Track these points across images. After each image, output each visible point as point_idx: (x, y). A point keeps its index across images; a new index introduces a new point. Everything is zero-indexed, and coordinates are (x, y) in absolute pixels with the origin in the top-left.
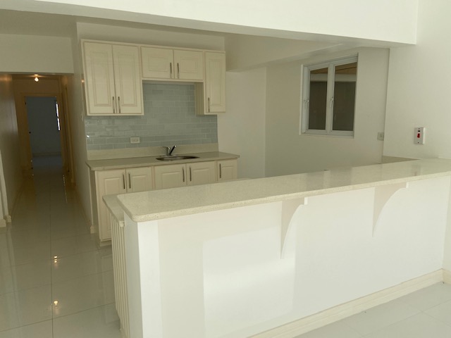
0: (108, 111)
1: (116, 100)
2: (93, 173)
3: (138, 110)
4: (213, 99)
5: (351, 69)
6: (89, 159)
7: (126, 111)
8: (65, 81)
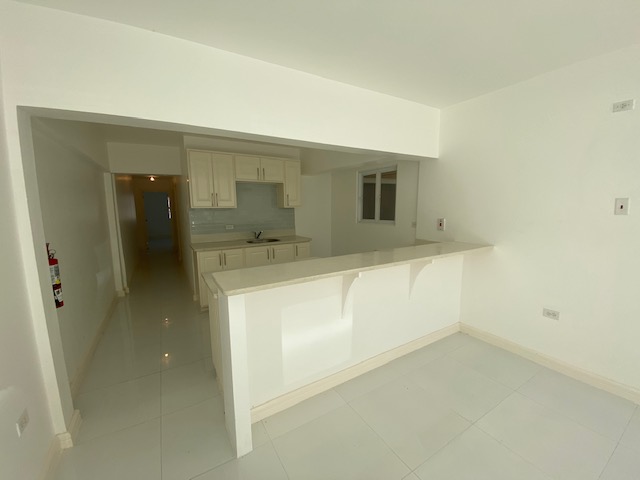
0: (208, 204)
1: (214, 196)
2: (195, 253)
3: (232, 203)
4: (292, 196)
5: (392, 175)
6: (192, 242)
7: (222, 205)
8: (175, 180)
